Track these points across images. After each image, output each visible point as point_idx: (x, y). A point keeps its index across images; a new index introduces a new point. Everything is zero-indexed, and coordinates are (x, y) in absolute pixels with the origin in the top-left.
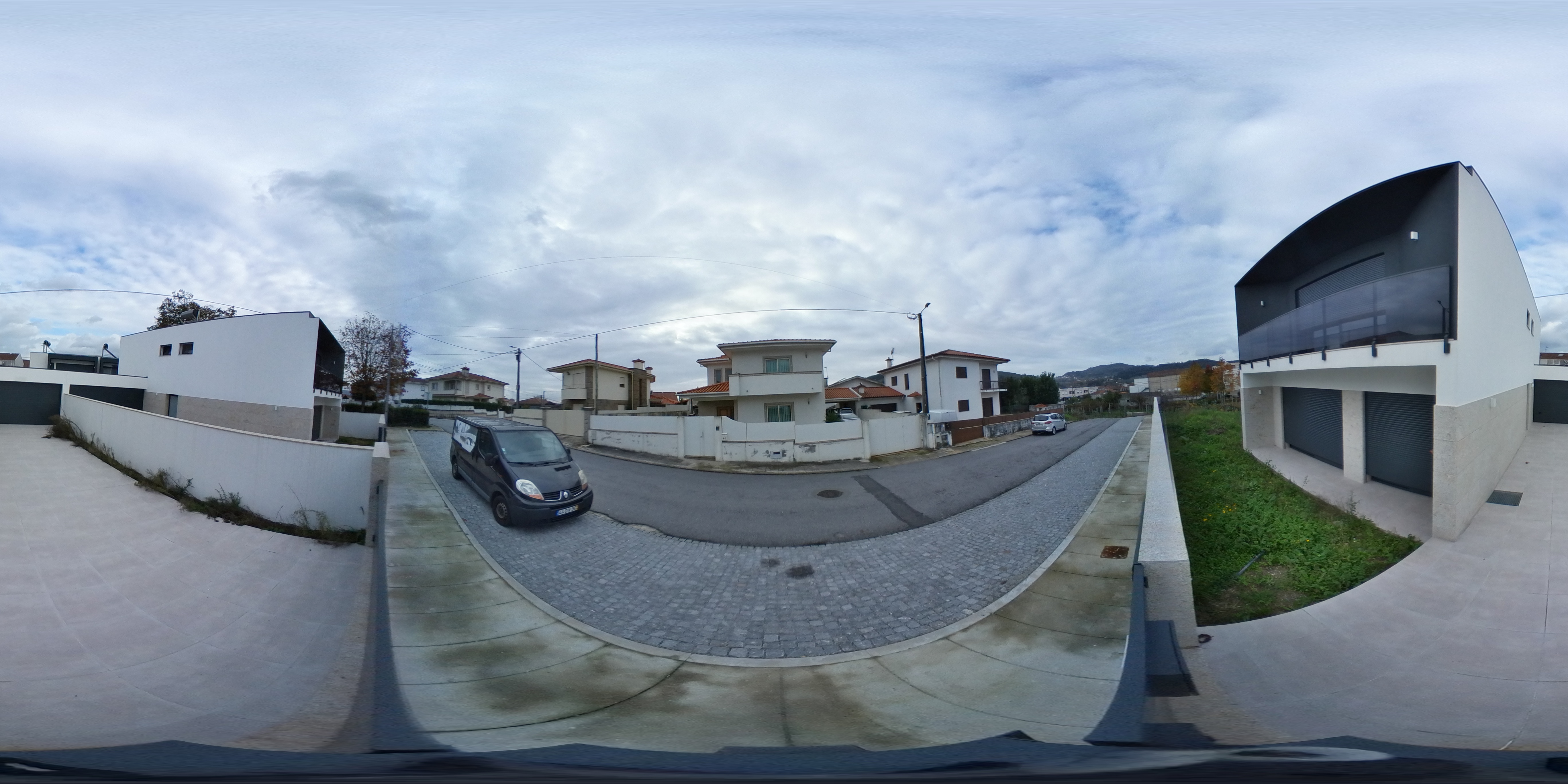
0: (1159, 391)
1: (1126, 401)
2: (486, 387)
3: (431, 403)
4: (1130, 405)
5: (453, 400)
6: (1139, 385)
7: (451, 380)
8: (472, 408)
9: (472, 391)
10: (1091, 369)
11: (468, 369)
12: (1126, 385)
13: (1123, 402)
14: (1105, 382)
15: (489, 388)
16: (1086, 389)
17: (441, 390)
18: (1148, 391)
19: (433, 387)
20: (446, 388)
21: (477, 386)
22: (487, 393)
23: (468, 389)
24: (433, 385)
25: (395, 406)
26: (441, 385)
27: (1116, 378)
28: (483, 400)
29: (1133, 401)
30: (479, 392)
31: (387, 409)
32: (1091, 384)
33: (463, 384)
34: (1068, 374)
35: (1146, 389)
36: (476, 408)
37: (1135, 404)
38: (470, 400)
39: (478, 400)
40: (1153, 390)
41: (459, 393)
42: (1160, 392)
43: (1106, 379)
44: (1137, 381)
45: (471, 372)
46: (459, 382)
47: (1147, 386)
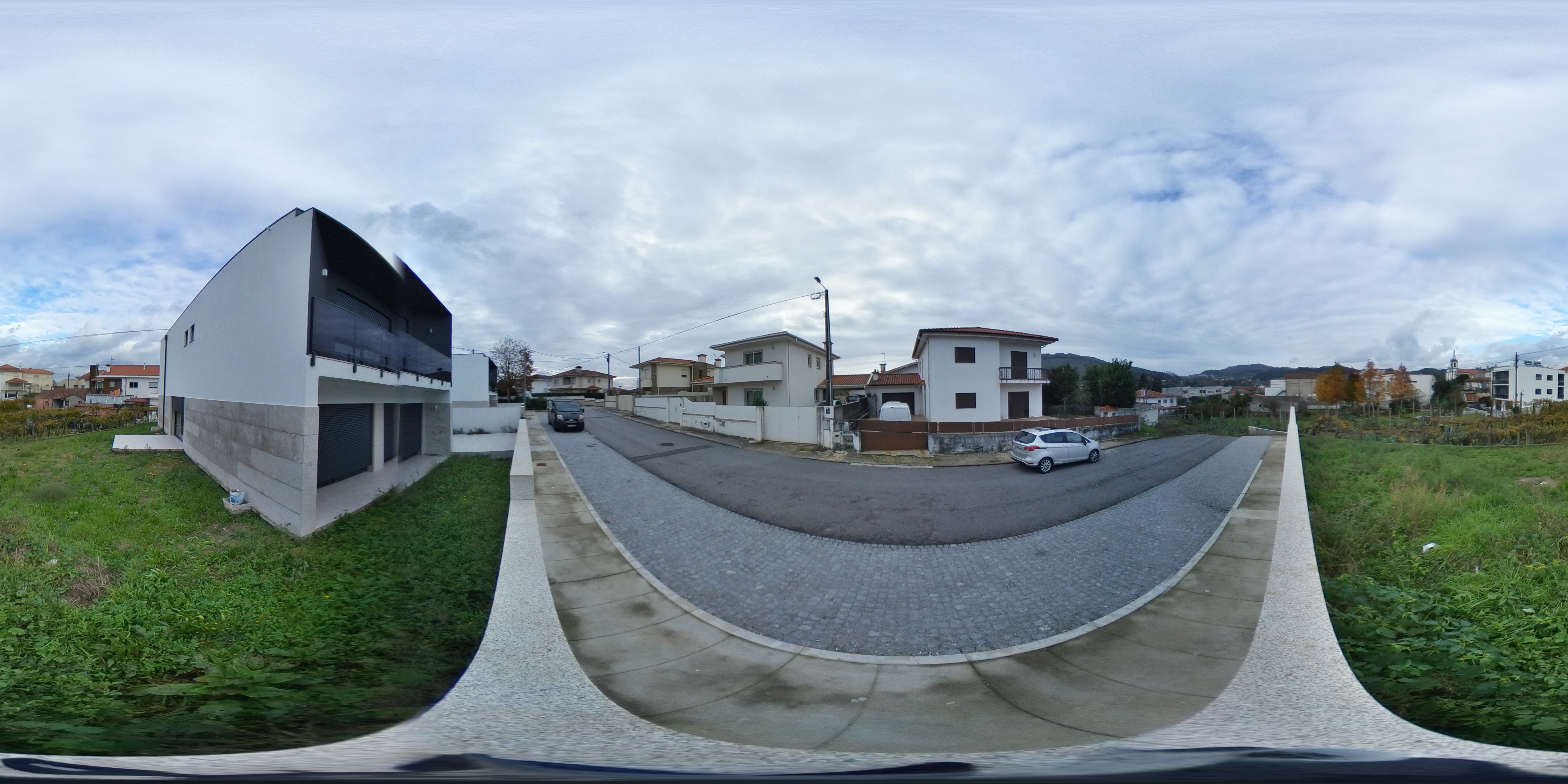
0: (1297, 395)
1: (1258, 405)
2: (597, 381)
3: (549, 395)
4: (1262, 410)
5: (569, 392)
6: (1275, 388)
7: (567, 377)
8: (583, 397)
9: (585, 384)
10: (1230, 369)
11: (580, 367)
12: (1262, 387)
13: (1254, 407)
14: (1242, 383)
15: (599, 381)
16: (1218, 388)
17: (561, 385)
18: (1284, 395)
19: (555, 383)
20: (564, 384)
21: (589, 381)
22: (598, 385)
23: (581, 383)
24: (555, 381)
25: (531, 397)
26: (561, 381)
27: (1254, 379)
28: (594, 391)
29: (1266, 407)
30: (591, 384)
31: (525, 399)
32: (1226, 384)
33: (577, 380)
34: (1206, 372)
35: (1283, 392)
36: (586, 397)
37: (1267, 410)
38: (583, 392)
39: (590, 391)
40: (1290, 394)
41: (574, 386)
42: (1298, 397)
43: (1244, 380)
44: (1273, 382)
45: (582, 369)
46: (574, 378)
47: (1284, 389)
